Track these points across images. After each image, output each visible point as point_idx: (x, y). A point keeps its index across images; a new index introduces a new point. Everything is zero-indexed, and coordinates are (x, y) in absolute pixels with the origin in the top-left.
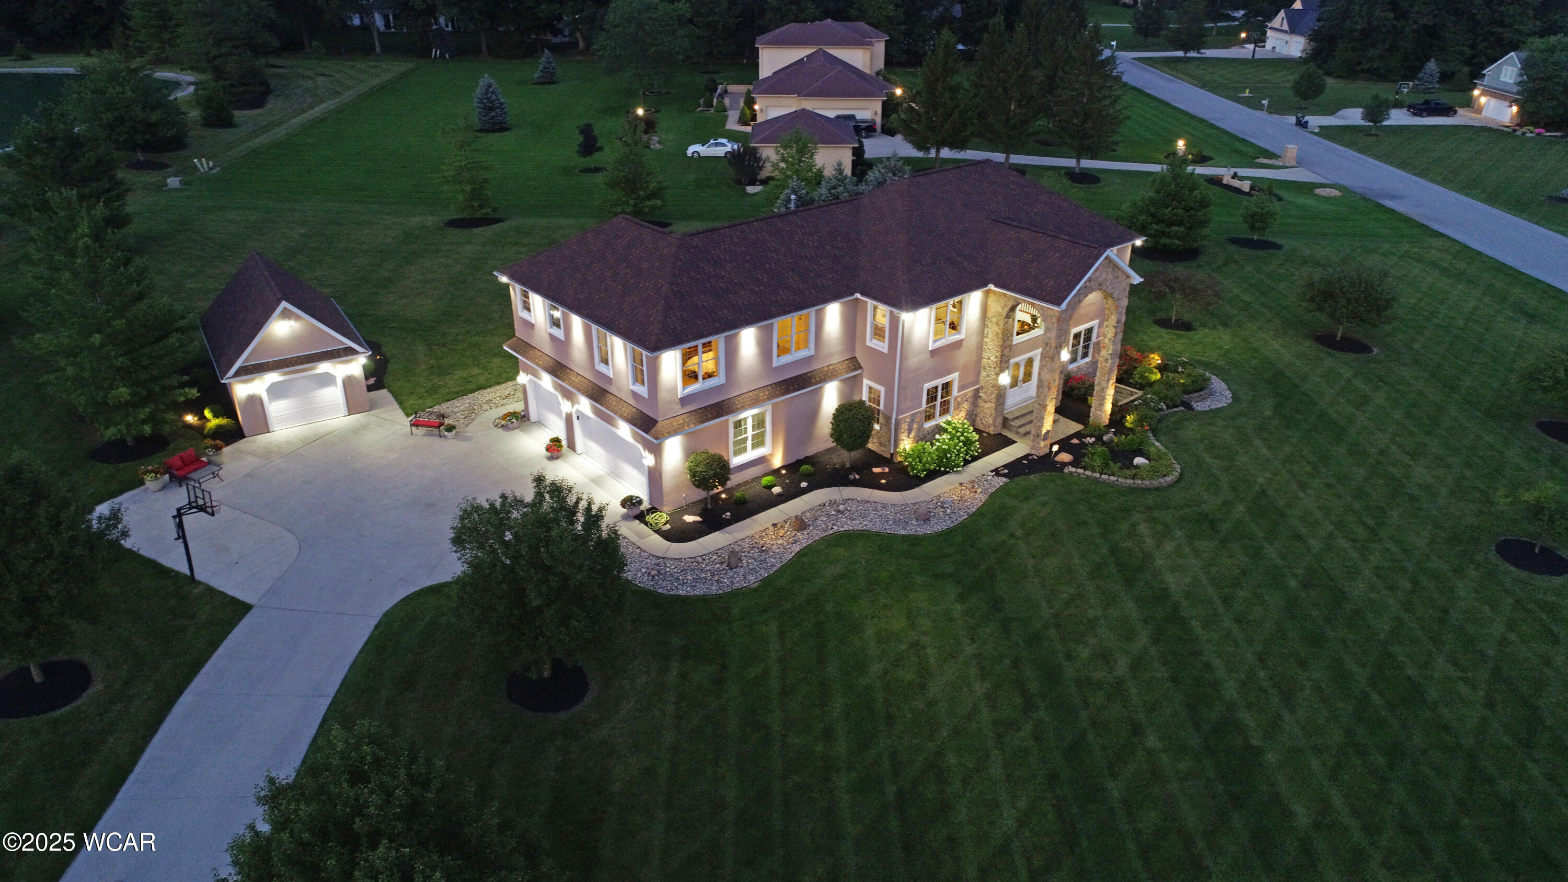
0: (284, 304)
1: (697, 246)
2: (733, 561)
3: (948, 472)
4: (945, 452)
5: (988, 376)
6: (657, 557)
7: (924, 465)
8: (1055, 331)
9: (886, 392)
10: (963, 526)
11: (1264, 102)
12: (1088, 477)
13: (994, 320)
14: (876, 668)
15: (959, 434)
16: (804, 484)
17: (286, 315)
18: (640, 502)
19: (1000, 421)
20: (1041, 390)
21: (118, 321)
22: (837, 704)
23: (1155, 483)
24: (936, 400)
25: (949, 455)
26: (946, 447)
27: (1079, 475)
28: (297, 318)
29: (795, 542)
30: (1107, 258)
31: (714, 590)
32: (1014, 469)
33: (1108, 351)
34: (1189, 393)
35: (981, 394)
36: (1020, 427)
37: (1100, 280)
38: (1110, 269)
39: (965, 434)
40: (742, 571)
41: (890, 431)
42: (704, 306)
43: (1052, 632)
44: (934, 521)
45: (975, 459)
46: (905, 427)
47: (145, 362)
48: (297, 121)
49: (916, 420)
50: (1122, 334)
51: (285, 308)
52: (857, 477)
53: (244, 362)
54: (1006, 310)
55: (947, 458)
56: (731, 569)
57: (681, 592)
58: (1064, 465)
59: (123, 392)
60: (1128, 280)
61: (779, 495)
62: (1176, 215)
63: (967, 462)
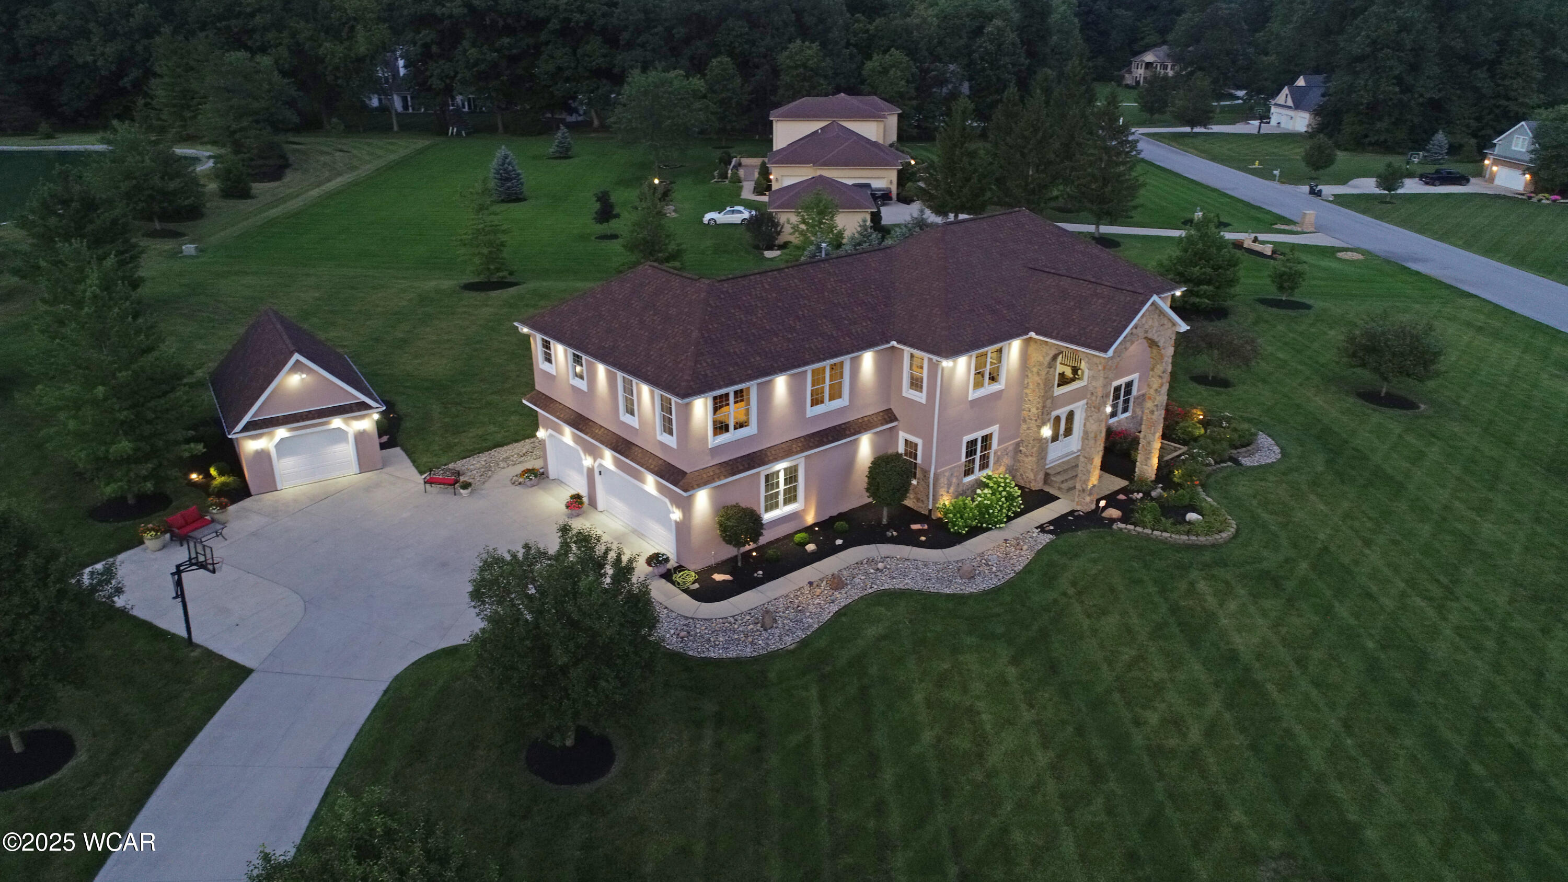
0: (296, 357)
1: (727, 292)
2: (768, 621)
3: (991, 529)
4: (987, 507)
5: (1028, 428)
6: (686, 618)
7: (965, 522)
8: (1101, 379)
9: (924, 445)
10: (1010, 583)
11: (1275, 172)
12: (1139, 533)
13: (1035, 370)
14: (927, 736)
15: (1001, 489)
16: (839, 542)
17: (298, 367)
18: (667, 560)
19: (1041, 476)
20: (1086, 441)
21: (124, 373)
22: (888, 776)
23: (1210, 539)
24: (975, 454)
25: (991, 511)
26: (989, 502)
27: (1129, 531)
28: (309, 371)
29: (833, 602)
30: (1153, 304)
31: (748, 652)
32: (1060, 525)
33: (1154, 402)
34: (1236, 448)
35: (1021, 448)
36: (1062, 482)
37: (1146, 326)
38: (1156, 316)
39: (1008, 489)
40: (777, 632)
41: (928, 486)
42: (735, 353)
43: (1116, 696)
44: (979, 580)
45: (1017, 515)
46: (943, 481)
47: (150, 415)
48: (315, 193)
49: (955, 474)
50: (1168, 384)
51: (297, 360)
52: (895, 534)
53: (253, 416)
54: (1048, 358)
55: (989, 514)
56: (765, 630)
57: (712, 655)
58: (1113, 521)
59: (124, 446)
60: (1173, 329)
61: (813, 553)
62: (1204, 273)
63: (1009, 519)
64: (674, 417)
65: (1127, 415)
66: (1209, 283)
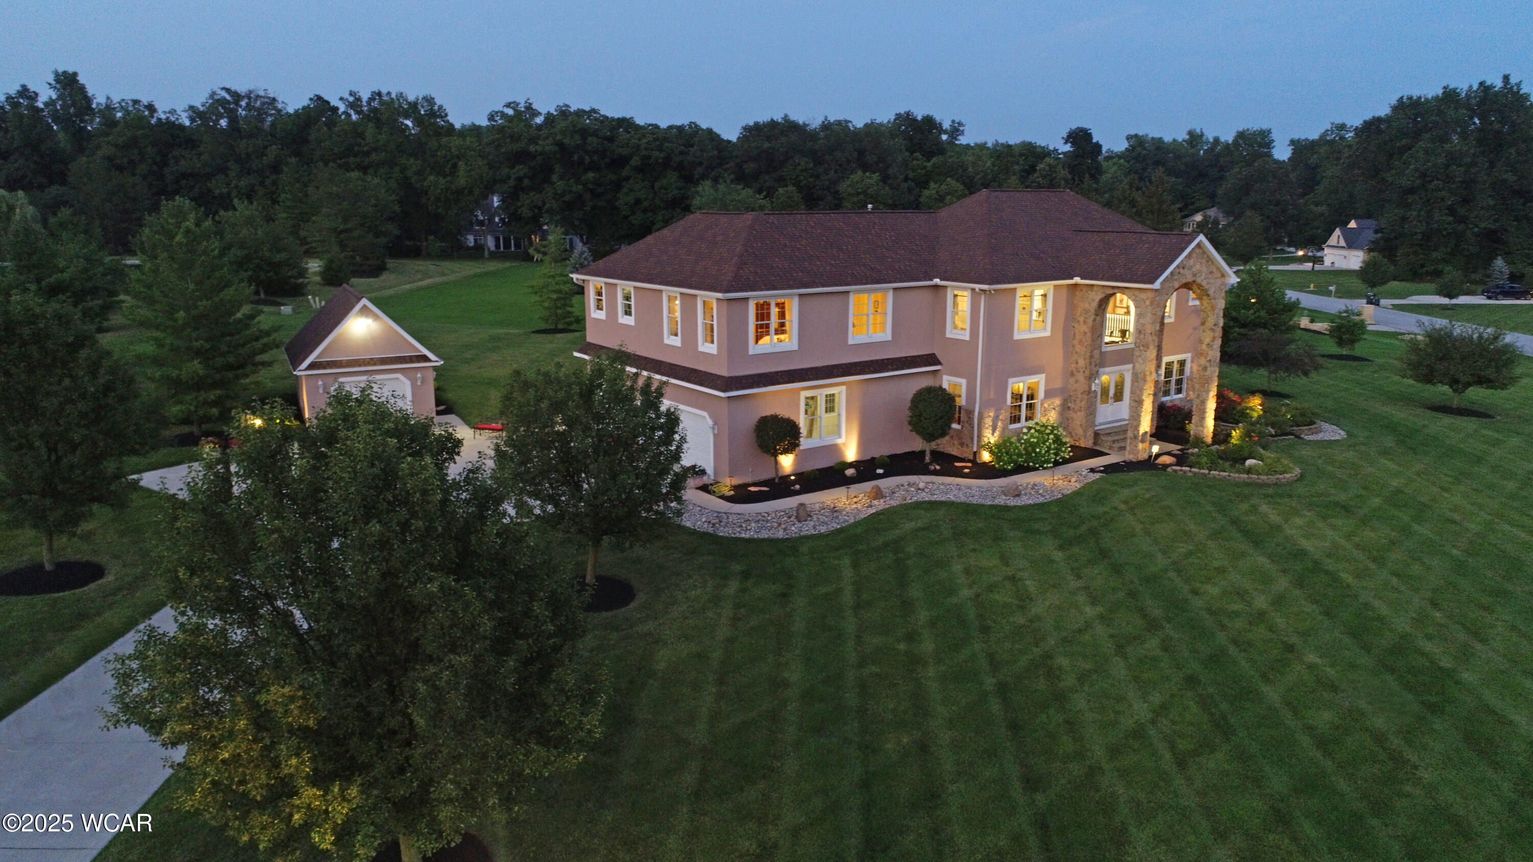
0: (364, 301)
2: (802, 513)
3: (1037, 469)
4: (1034, 446)
5: (1076, 382)
6: (718, 512)
7: (1010, 457)
8: (1150, 315)
9: (968, 383)
10: (1058, 501)
11: (1331, 288)
12: (1195, 473)
13: (1081, 319)
14: (966, 593)
15: (1048, 431)
16: (880, 471)
17: (365, 311)
18: (703, 472)
19: (1090, 433)
20: (1136, 384)
21: (204, 302)
22: (923, 615)
23: (1273, 478)
24: (1021, 401)
25: (1038, 450)
26: (1035, 440)
27: (1185, 472)
28: (376, 317)
29: (871, 506)
30: (1199, 245)
31: (780, 534)
32: (1110, 469)
33: (1206, 358)
34: (1298, 426)
35: (1069, 404)
36: (1114, 442)
37: (1194, 269)
38: (1204, 261)
39: (1055, 432)
40: (812, 523)
41: (973, 427)
42: (778, 266)
43: (1172, 574)
44: (1024, 498)
45: (1066, 461)
46: (988, 422)
47: (224, 348)
49: (1001, 417)
50: (1220, 340)
51: (365, 306)
52: (938, 467)
53: (317, 357)
54: (1095, 304)
55: (1036, 453)
56: (799, 521)
57: (743, 536)
58: (1165, 466)
59: (196, 366)
60: (1223, 279)
61: (852, 477)
63: (1056, 464)
64: (715, 323)
65: (1180, 396)
66: (1264, 326)
